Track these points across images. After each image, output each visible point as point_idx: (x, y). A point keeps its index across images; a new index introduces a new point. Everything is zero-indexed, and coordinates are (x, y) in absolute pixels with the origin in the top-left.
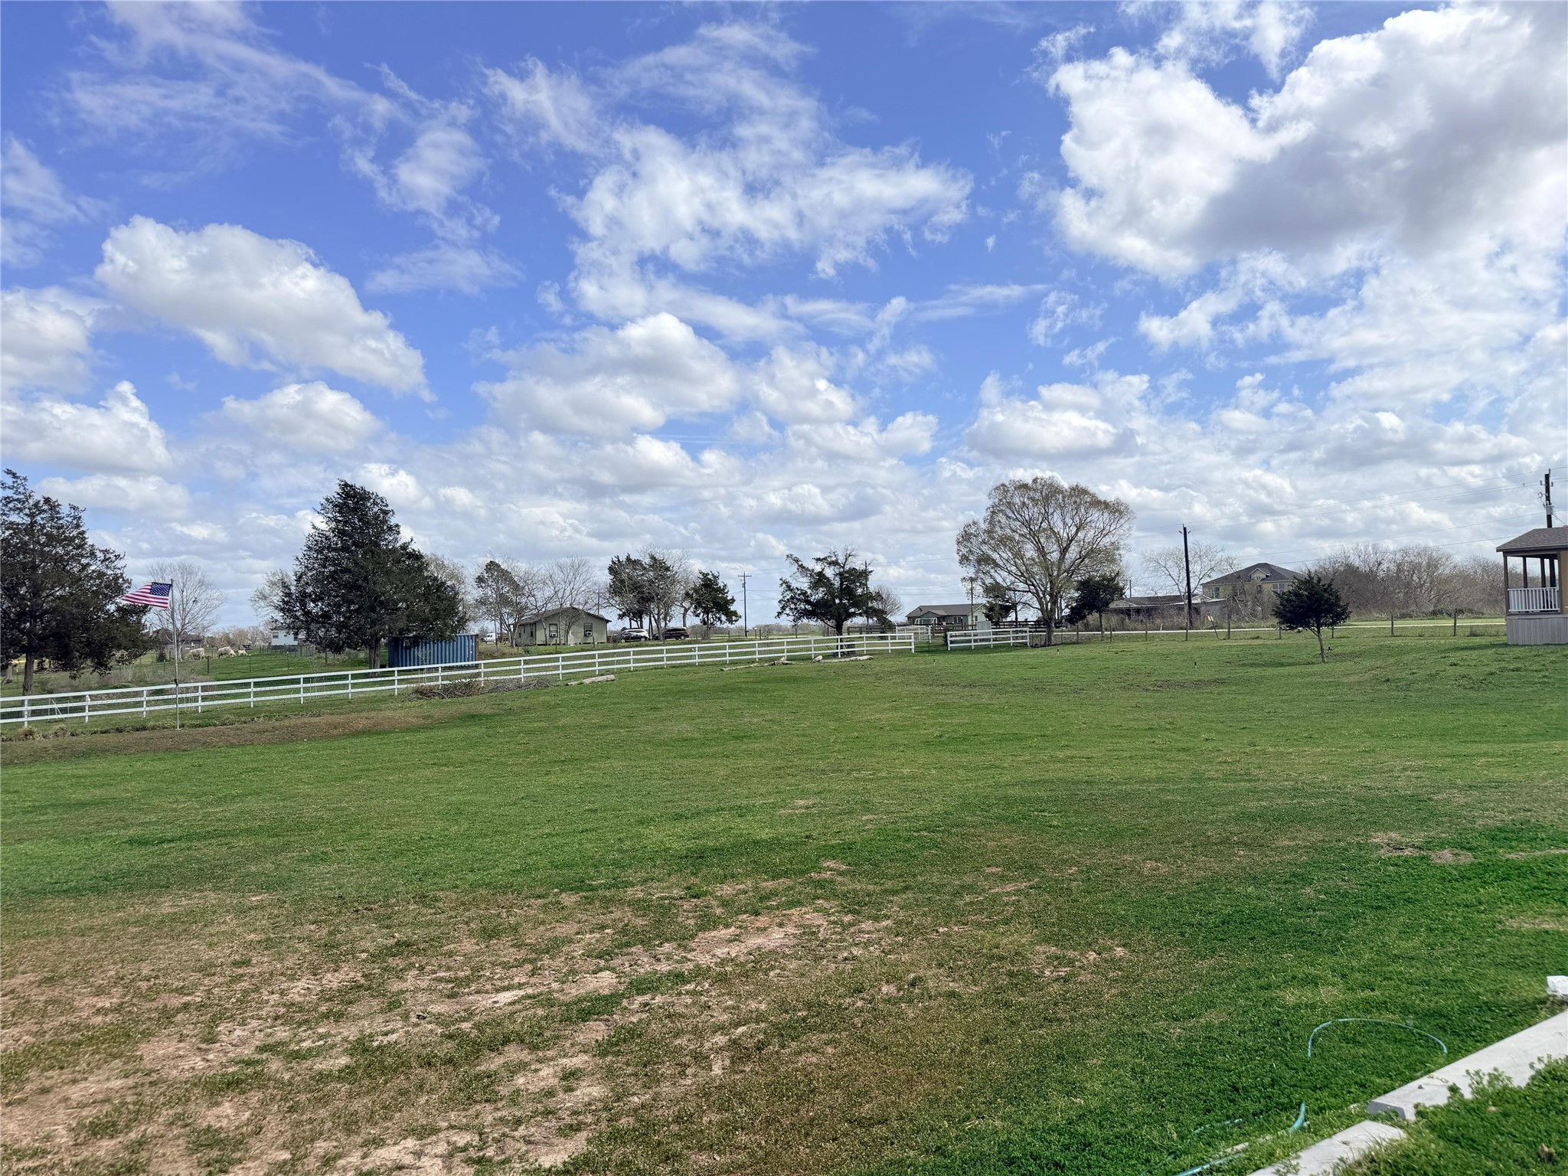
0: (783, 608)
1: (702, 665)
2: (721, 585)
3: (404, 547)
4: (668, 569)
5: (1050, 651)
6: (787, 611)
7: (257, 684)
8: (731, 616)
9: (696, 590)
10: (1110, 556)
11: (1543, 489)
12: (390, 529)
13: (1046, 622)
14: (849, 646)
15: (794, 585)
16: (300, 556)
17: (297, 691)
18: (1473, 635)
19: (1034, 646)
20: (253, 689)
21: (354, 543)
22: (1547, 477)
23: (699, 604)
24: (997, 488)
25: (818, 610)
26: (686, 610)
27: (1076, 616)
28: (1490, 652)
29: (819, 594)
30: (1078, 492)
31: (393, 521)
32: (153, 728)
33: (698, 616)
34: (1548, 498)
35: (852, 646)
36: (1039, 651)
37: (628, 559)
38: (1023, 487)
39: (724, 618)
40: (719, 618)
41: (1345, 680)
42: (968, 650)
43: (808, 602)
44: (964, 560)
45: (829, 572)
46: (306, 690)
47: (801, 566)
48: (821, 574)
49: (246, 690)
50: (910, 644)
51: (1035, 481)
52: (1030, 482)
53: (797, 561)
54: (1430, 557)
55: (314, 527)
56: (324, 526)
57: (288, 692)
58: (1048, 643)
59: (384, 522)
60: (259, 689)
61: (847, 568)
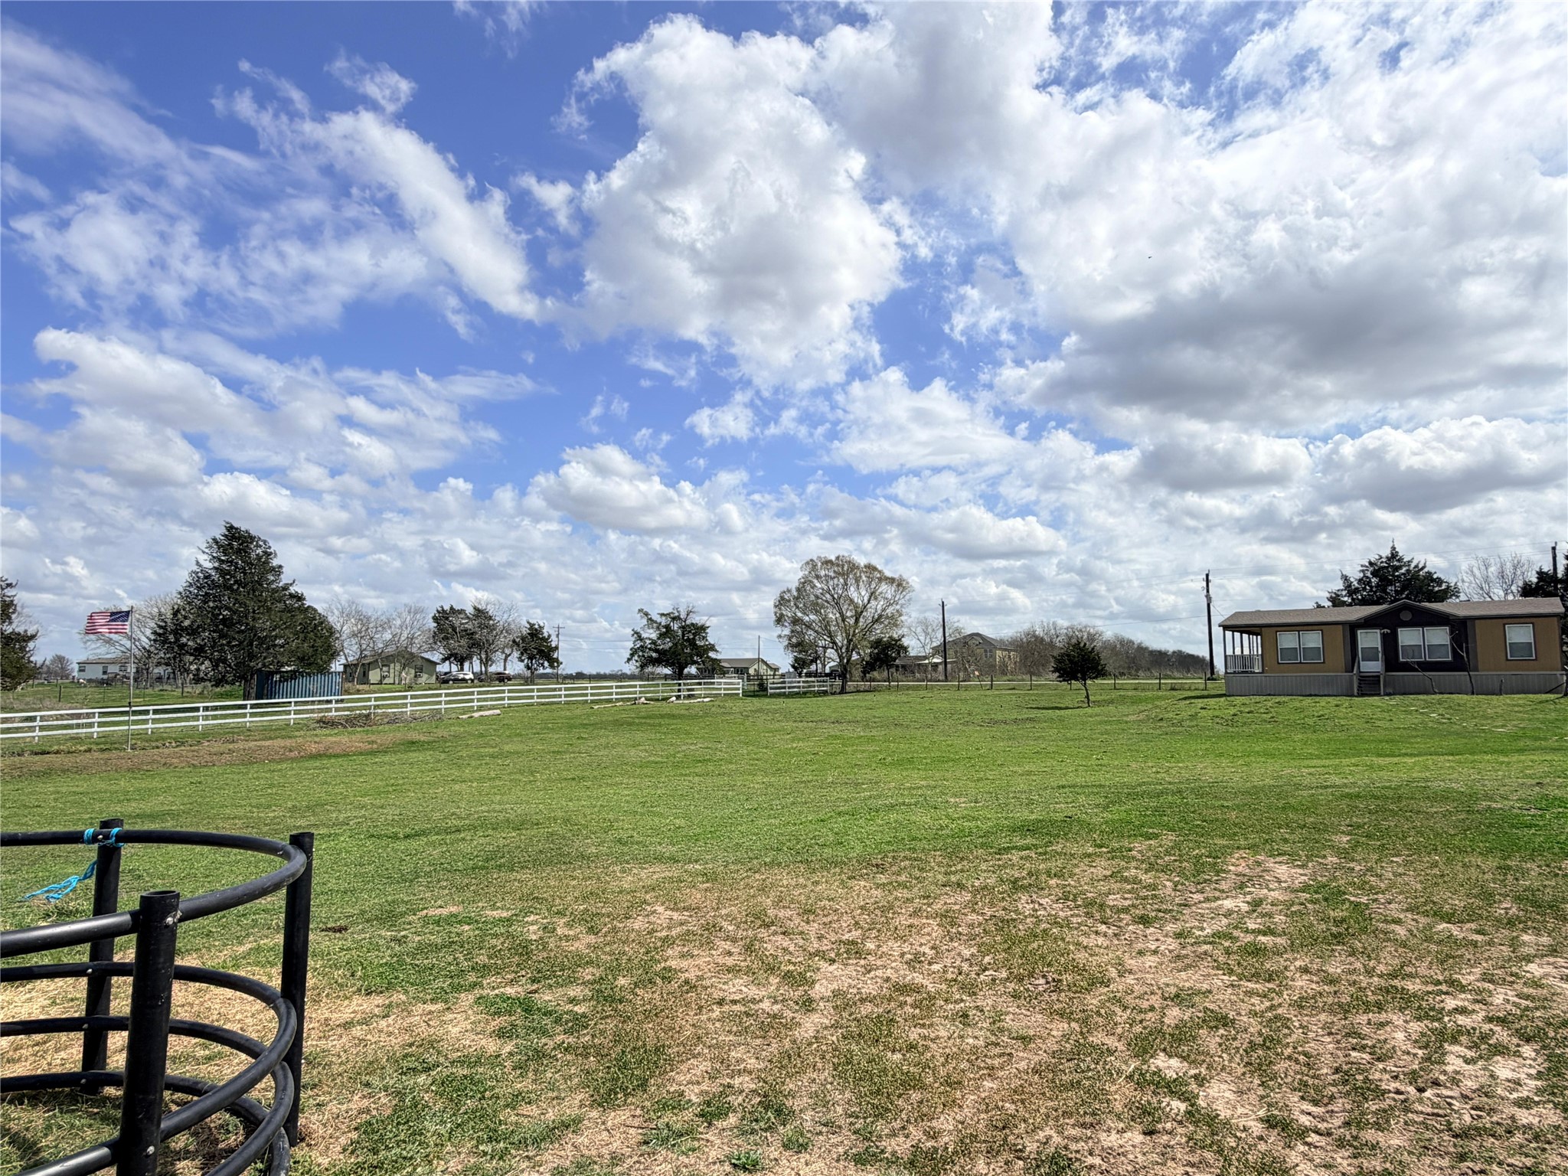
0: (632, 655)
1: (567, 703)
2: (546, 635)
3: (286, 588)
4: (490, 618)
5: (845, 697)
6: (636, 658)
7: (156, 712)
8: (554, 662)
9: (523, 639)
10: (894, 621)
11: (1205, 584)
12: (273, 569)
13: (842, 672)
14: (689, 690)
15: (644, 635)
16: (181, 590)
17: (197, 719)
18: (1173, 689)
19: (833, 694)
20: (151, 716)
21: (236, 582)
22: (1207, 575)
23: (525, 651)
24: (807, 563)
25: (663, 658)
26: (507, 656)
27: (869, 667)
28: (1222, 699)
29: (667, 644)
30: (871, 568)
31: (275, 562)
32: (57, 752)
33: (522, 661)
34: (1208, 591)
35: (693, 690)
36: (838, 697)
37: (452, 608)
38: (827, 563)
39: (546, 664)
40: (542, 665)
41: (1125, 719)
42: (783, 695)
43: (656, 651)
44: (779, 620)
45: (675, 626)
46: (206, 718)
47: (651, 619)
48: (667, 627)
49: (144, 717)
50: (738, 689)
51: (838, 558)
52: (833, 558)
53: (646, 614)
54: (1089, 633)
55: (198, 563)
56: (208, 565)
57: (187, 719)
58: (843, 691)
59: (267, 562)
60: (157, 716)
61: (688, 622)
